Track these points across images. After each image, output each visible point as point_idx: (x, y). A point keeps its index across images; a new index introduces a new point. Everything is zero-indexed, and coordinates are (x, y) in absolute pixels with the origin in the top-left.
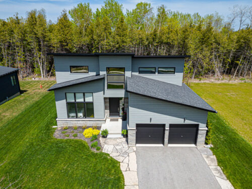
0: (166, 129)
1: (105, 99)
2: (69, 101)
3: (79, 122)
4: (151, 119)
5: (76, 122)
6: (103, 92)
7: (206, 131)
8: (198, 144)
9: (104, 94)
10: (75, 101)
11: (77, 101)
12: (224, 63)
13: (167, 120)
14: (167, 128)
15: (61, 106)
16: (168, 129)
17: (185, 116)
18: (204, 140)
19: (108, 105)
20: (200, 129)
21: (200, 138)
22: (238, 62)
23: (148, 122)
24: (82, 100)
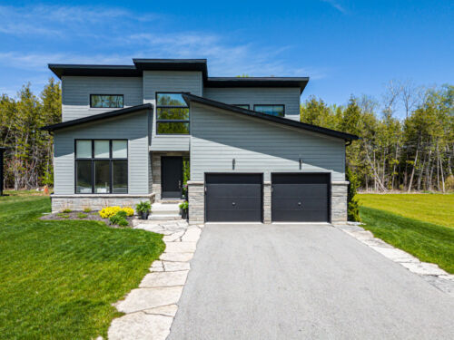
0: (265, 182)
1: (152, 154)
2: (79, 156)
3: (95, 201)
4: (234, 162)
5: (90, 201)
6: (147, 138)
7: (346, 188)
8: (333, 218)
9: (150, 144)
10: (93, 155)
11: (97, 156)
12: (388, 170)
13: (266, 164)
14: (267, 180)
15: (63, 167)
16: (270, 182)
17: (300, 156)
18: (345, 208)
19: (158, 172)
20: (333, 182)
21: (337, 203)
22: (412, 162)
23: (229, 170)
24: (106, 155)
